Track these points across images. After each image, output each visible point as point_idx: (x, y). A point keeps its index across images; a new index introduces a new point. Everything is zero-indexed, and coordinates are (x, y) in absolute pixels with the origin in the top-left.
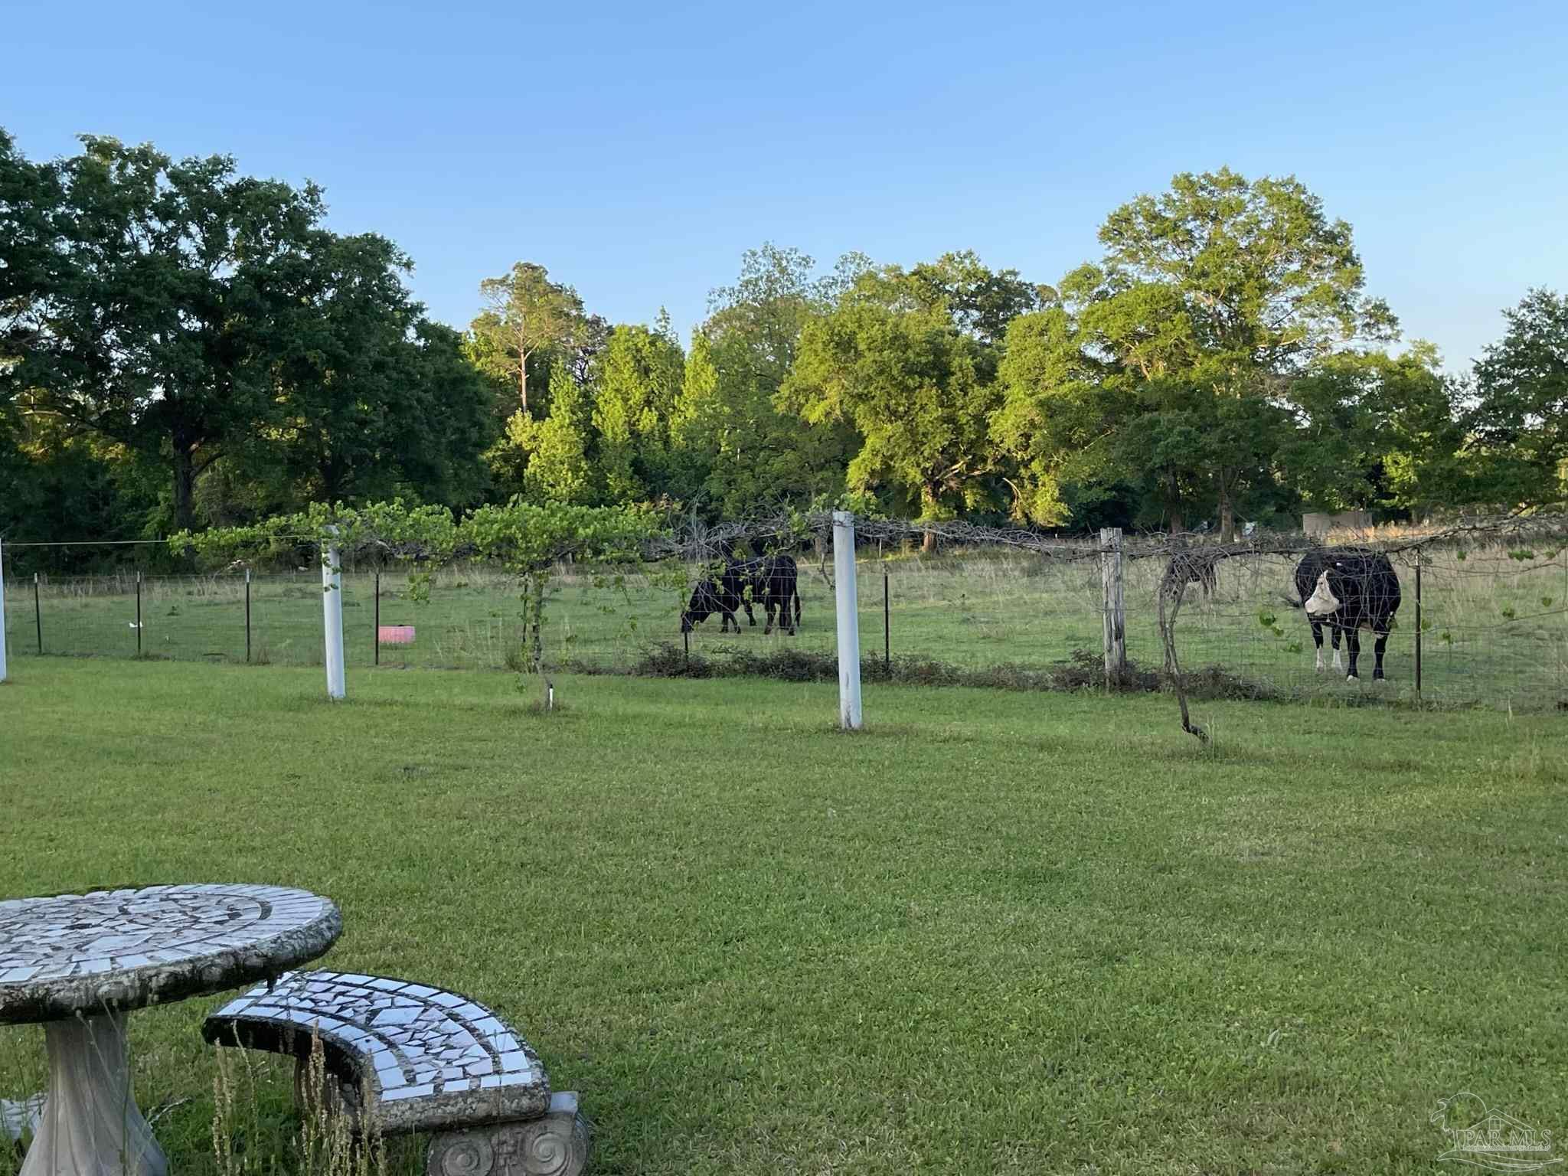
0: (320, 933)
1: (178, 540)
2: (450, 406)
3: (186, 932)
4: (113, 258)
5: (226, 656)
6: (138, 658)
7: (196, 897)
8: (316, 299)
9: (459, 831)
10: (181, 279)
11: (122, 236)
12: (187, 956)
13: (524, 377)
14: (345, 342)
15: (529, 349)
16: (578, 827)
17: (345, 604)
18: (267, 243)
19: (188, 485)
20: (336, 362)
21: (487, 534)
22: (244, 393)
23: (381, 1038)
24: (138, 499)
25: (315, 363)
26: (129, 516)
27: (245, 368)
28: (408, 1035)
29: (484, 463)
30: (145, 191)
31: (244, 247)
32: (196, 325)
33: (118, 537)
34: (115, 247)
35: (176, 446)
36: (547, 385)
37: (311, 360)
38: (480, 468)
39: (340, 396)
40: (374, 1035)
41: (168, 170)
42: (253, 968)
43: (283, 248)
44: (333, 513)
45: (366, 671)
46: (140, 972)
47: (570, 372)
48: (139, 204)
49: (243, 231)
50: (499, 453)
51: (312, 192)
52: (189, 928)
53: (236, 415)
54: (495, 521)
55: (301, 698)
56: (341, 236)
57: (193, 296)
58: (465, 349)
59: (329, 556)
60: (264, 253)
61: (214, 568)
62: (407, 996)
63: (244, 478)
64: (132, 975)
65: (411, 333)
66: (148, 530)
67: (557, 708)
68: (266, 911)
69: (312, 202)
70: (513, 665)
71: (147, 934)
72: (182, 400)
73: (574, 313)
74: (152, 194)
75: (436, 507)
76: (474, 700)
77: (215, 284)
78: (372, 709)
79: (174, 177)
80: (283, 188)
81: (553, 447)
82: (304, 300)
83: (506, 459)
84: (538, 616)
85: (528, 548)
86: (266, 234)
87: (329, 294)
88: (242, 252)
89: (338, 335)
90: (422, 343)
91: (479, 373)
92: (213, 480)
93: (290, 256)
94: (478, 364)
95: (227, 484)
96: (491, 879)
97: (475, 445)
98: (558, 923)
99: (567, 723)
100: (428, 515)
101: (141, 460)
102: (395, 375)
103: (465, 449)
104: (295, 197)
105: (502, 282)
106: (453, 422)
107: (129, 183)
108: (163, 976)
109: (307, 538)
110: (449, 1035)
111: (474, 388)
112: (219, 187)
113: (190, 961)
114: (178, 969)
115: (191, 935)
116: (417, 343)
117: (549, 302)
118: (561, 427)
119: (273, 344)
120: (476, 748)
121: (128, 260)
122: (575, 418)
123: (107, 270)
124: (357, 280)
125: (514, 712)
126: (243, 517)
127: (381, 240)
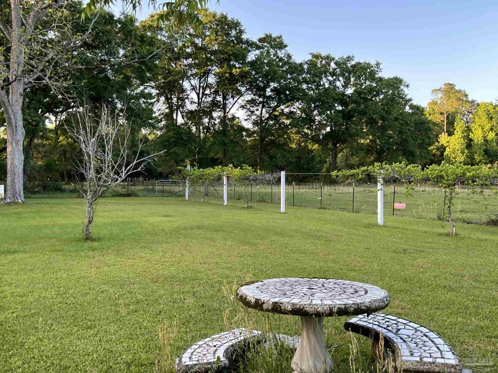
0: (384, 301)
1: (334, 173)
2: (419, 131)
3: (342, 295)
4: (317, 89)
5: (346, 210)
6: (321, 208)
7: (344, 284)
8: (377, 98)
9: (422, 273)
10: (336, 94)
11: (320, 82)
12: (343, 303)
13: (446, 121)
14: (386, 112)
15: (448, 112)
16: (465, 276)
17: (384, 195)
18: (363, 81)
19: (336, 156)
20: (383, 119)
21: (434, 174)
22: (353, 129)
23: (401, 338)
24: (321, 161)
25: (376, 119)
26: (318, 166)
27: (354, 121)
28: (410, 339)
29: (430, 150)
30: (327, 68)
31: (356, 83)
32: (340, 108)
33: (315, 172)
34: (318, 85)
35: (333, 145)
36: (454, 124)
37: (374, 118)
38: (429, 152)
39: (383, 129)
40: (399, 337)
41: (335, 61)
42: (363, 310)
43: (368, 83)
44: (382, 166)
45: (390, 217)
46: (330, 305)
47: (462, 119)
48: (325, 73)
49: (356, 79)
50: (435, 147)
51: (378, 64)
52: (343, 294)
53: (351, 136)
54: (437, 170)
55: (369, 224)
56: (386, 78)
57: (340, 99)
58: (425, 113)
59: (380, 180)
60: (362, 85)
61: (342, 182)
62: (410, 326)
63: (352, 155)
64: (327, 306)
65: (407, 108)
66: (324, 170)
67: (456, 234)
68: (366, 292)
69: (378, 68)
70: (440, 218)
71: (331, 294)
72: (335, 131)
73: (465, 99)
74: (329, 69)
75: (416, 165)
76: (427, 229)
77: (346, 95)
78: (392, 229)
79: (336, 63)
80: (369, 64)
81: (455, 145)
82: (373, 99)
83: (438, 149)
84: (450, 203)
85: (448, 179)
86: (363, 79)
87: (381, 97)
88: (355, 85)
89: (384, 110)
90: (411, 111)
91: (430, 120)
92: (343, 155)
93: (370, 85)
94: (429, 118)
95: (347, 157)
96: (434, 290)
97: (427, 144)
98: (458, 309)
99: (460, 240)
100: (413, 167)
101: (322, 149)
102: (401, 122)
103: (423, 146)
104: (372, 67)
105: (439, 90)
106: (420, 137)
107: (323, 66)
108: (336, 308)
109: (373, 174)
110: (425, 342)
111: (428, 125)
112: (349, 65)
113: (344, 305)
114: (341, 306)
115: (344, 296)
116: (409, 111)
117: (456, 96)
118: (458, 138)
119: (363, 113)
120: (427, 245)
121: (321, 90)
122: (463, 135)
123: (316, 93)
124: (391, 92)
125: (440, 235)
126: (351, 167)
127: (399, 78)
